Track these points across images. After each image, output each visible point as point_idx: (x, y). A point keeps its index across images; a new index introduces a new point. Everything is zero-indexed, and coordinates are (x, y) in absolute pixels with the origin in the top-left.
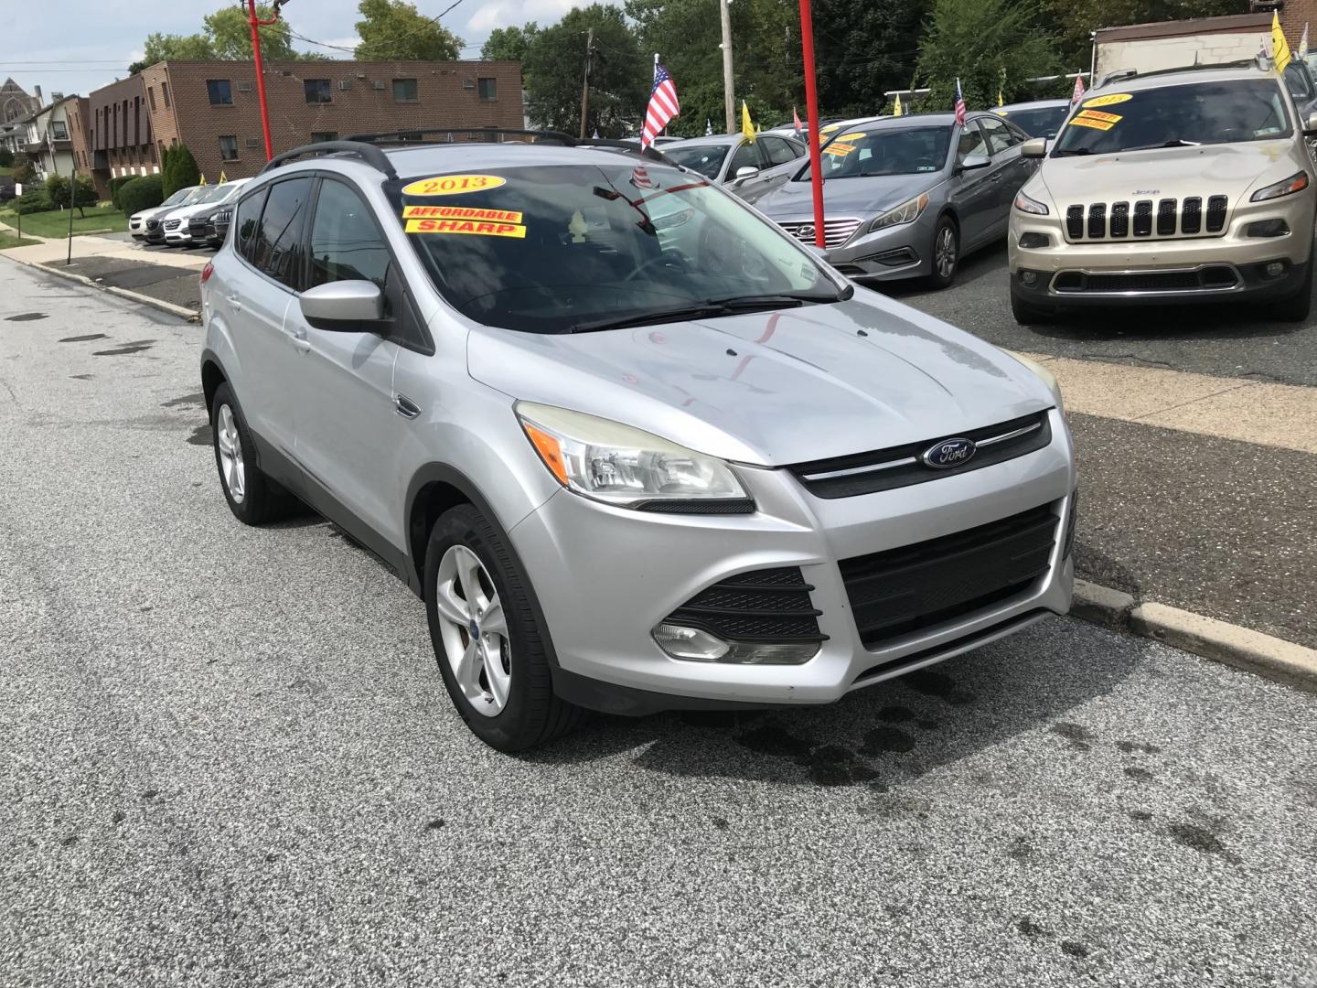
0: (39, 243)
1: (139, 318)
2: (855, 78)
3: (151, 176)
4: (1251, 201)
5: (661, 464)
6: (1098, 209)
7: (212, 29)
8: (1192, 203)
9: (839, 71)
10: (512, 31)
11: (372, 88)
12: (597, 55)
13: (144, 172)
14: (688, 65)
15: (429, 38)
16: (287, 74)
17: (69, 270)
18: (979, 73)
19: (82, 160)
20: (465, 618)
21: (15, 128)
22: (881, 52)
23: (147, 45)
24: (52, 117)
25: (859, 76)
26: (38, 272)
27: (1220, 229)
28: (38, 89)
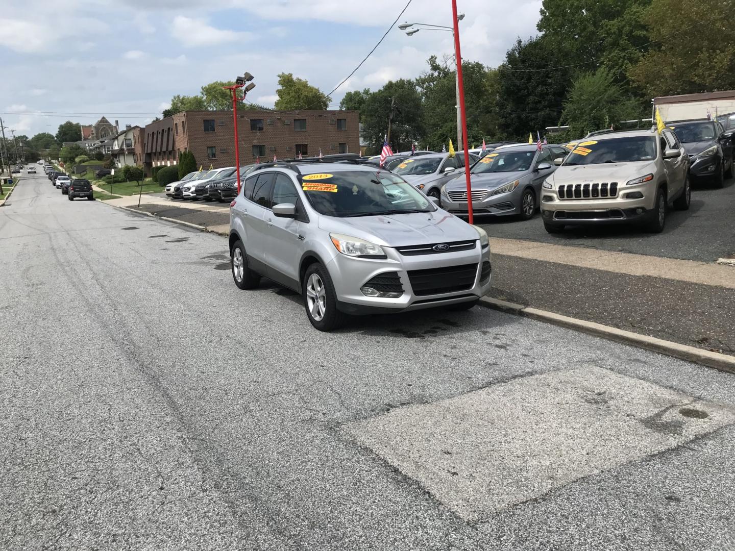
0: (120, 198)
1: (178, 229)
2: (531, 120)
3: (172, 166)
4: (627, 185)
5: (366, 248)
6: (570, 187)
7: (205, 93)
8: (604, 185)
9: (523, 116)
10: (357, 93)
11: (284, 124)
12: (396, 109)
13: (169, 164)
14: (447, 111)
15: (313, 97)
16: (242, 117)
17: (140, 210)
18: (594, 118)
19: (139, 158)
20: (314, 295)
21: (106, 142)
22: (545, 107)
23: (173, 101)
24: (125, 136)
25: (534, 119)
26: (124, 210)
27: (615, 195)
28: (117, 122)
